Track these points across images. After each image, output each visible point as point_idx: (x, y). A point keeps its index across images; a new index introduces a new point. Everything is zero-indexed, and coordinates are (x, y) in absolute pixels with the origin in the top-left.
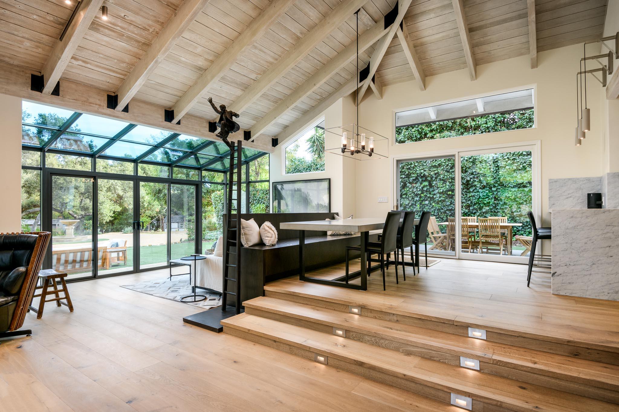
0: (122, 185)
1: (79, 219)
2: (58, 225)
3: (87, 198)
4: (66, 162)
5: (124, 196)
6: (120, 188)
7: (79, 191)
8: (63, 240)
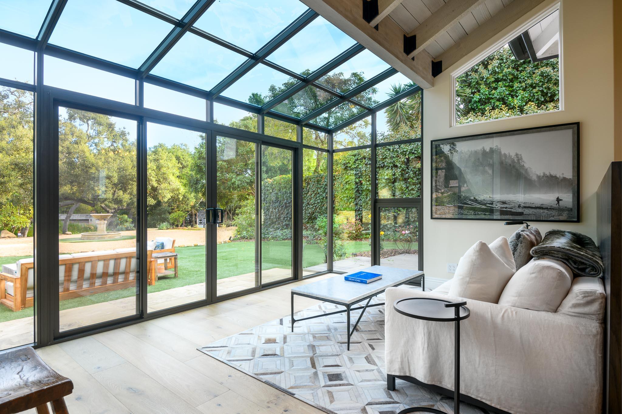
0: (156, 175)
1: (112, 213)
2: (91, 220)
3: (120, 189)
4: (98, 150)
5: (158, 188)
6: (154, 179)
7: (112, 181)
8: (94, 237)
